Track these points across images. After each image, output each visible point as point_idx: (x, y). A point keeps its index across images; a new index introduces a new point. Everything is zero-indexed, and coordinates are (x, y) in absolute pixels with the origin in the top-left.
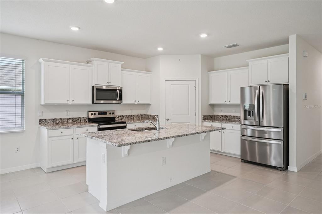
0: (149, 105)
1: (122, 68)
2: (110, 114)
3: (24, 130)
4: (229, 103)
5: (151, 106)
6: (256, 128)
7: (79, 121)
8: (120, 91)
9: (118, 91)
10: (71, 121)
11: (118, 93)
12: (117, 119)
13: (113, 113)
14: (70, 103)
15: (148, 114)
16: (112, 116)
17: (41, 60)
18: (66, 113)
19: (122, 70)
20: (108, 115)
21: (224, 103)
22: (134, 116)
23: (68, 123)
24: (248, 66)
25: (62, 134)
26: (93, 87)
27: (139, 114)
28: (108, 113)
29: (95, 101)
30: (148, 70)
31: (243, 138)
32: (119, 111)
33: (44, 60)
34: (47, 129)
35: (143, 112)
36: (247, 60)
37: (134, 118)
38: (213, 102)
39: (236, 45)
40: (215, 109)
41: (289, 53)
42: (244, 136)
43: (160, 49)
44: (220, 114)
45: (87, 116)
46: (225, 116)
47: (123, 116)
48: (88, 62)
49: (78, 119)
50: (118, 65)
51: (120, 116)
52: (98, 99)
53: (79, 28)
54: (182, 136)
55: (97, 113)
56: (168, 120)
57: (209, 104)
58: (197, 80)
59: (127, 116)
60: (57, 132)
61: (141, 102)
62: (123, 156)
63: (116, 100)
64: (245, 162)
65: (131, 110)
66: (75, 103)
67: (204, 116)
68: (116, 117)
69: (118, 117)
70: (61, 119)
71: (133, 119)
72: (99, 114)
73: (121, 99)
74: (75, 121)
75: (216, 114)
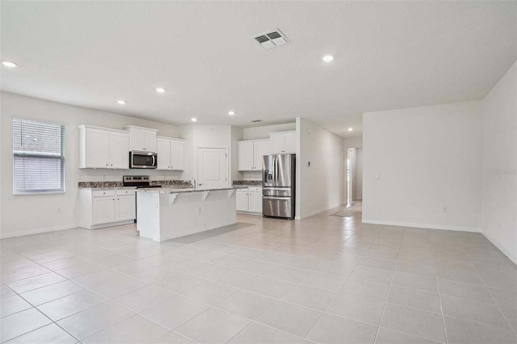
0: (182, 171)
1: (157, 135)
2: (145, 178)
3: (65, 191)
4: (254, 170)
5: (184, 173)
6: (277, 189)
7: (115, 185)
8: (156, 157)
9: (153, 157)
10: (107, 184)
11: (154, 159)
12: (151, 184)
13: (147, 178)
14: (109, 167)
15: (181, 180)
16: (146, 181)
17: (83, 127)
18: (103, 177)
19: (157, 137)
20: (143, 180)
21: (251, 169)
22: (167, 182)
23: (105, 186)
24: (269, 138)
25: (105, 195)
26: (130, 153)
27: (172, 180)
28: (143, 178)
29: (133, 166)
30: (180, 138)
31: (264, 197)
32: (153, 176)
33: (86, 127)
34: (92, 190)
35: (175, 178)
36: (269, 133)
38: (241, 169)
39: (259, 121)
40: (244, 175)
41: (295, 130)
42: (265, 196)
43: (194, 120)
44: (248, 180)
45: (122, 181)
46: (253, 182)
47: (156, 181)
48: (123, 129)
49: (114, 183)
50: (153, 132)
51: (154, 182)
52: (135, 164)
53: (125, 102)
54: (213, 190)
55: (132, 178)
56: (200, 185)
57: (239, 170)
58: (227, 149)
59: (160, 181)
60: (99, 192)
61: (174, 168)
62: (170, 203)
63: (152, 165)
64: (266, 217)
65: (164, 175)
66: (113, 167)
67: (234, 181)
68: (150, 182)
69: (152, 183)
70: (98, 183)
72: (134, 178)
73: (156, 164)
74: (111, 185)
75: (244, 180)
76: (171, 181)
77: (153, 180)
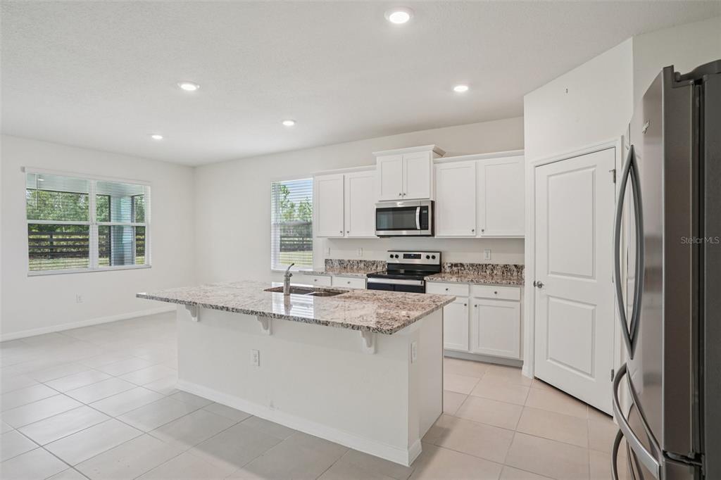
2: (427, 257)
22: (494, 267)
28: (424, 255)
37: (495, 272)
47: (462, 265)
50: (424, 153)
51: (456, 265)
53: (295, 121)
58: (620, 144)
59: (472, 265)
66: (350, 235)
68: (445, 267)
71: (491, 275)
72: (406, 256)
73: (425, 226)
76: (506, 266)
77: (454, 261)
